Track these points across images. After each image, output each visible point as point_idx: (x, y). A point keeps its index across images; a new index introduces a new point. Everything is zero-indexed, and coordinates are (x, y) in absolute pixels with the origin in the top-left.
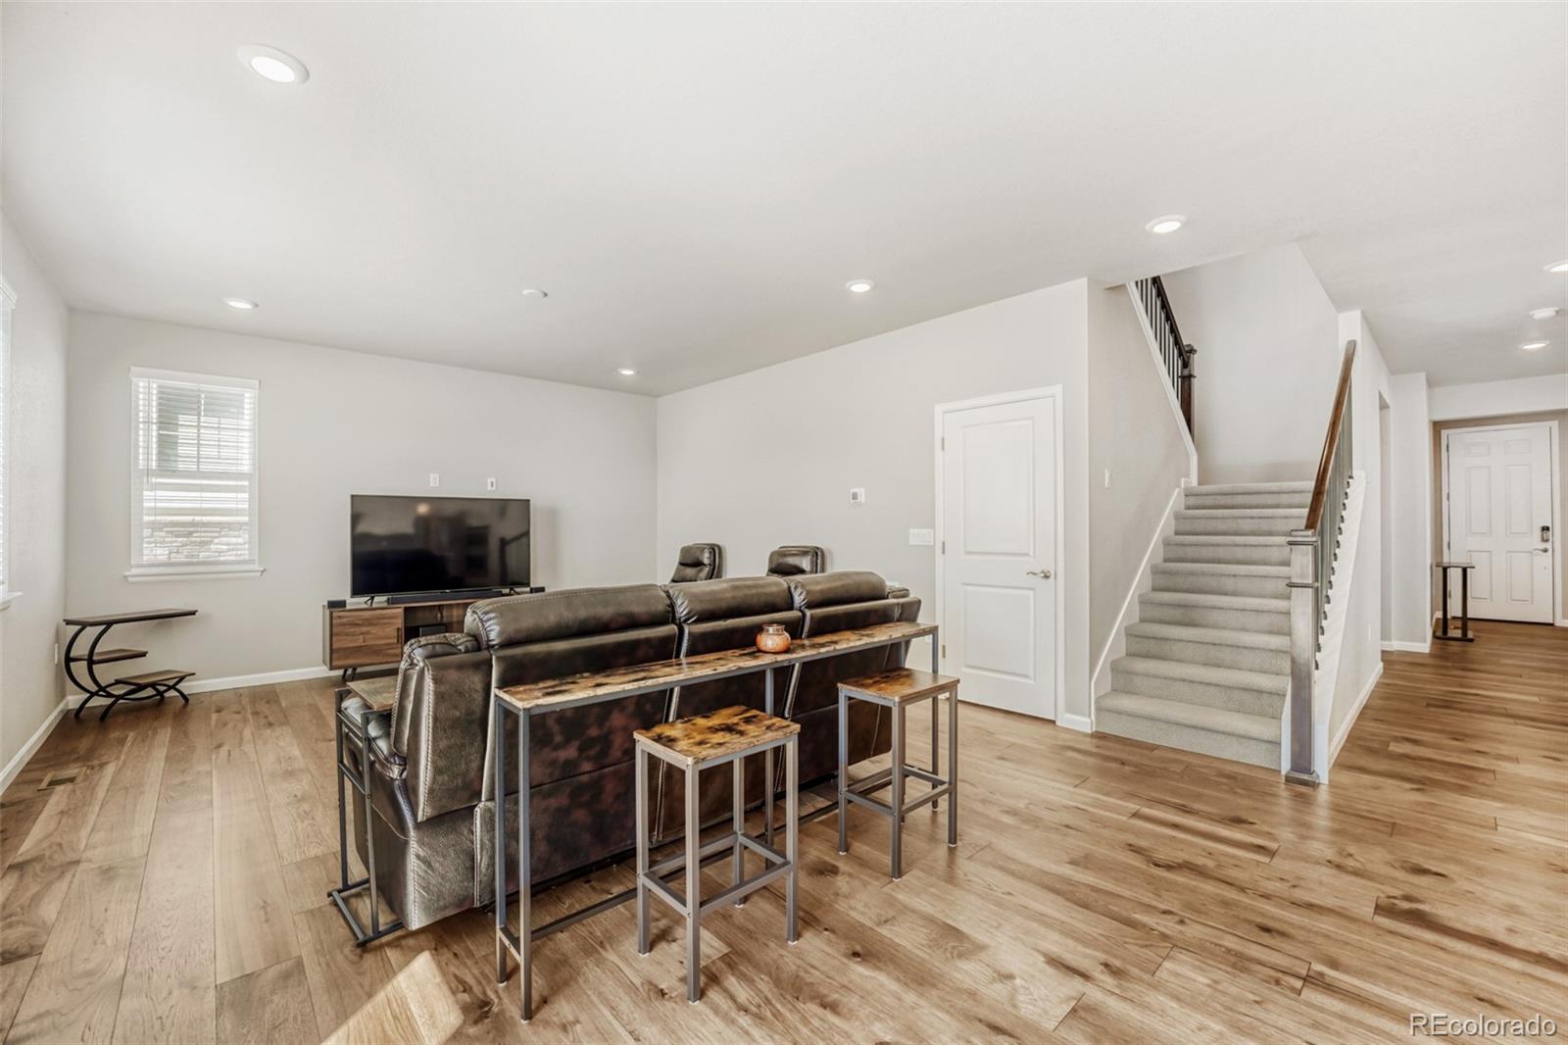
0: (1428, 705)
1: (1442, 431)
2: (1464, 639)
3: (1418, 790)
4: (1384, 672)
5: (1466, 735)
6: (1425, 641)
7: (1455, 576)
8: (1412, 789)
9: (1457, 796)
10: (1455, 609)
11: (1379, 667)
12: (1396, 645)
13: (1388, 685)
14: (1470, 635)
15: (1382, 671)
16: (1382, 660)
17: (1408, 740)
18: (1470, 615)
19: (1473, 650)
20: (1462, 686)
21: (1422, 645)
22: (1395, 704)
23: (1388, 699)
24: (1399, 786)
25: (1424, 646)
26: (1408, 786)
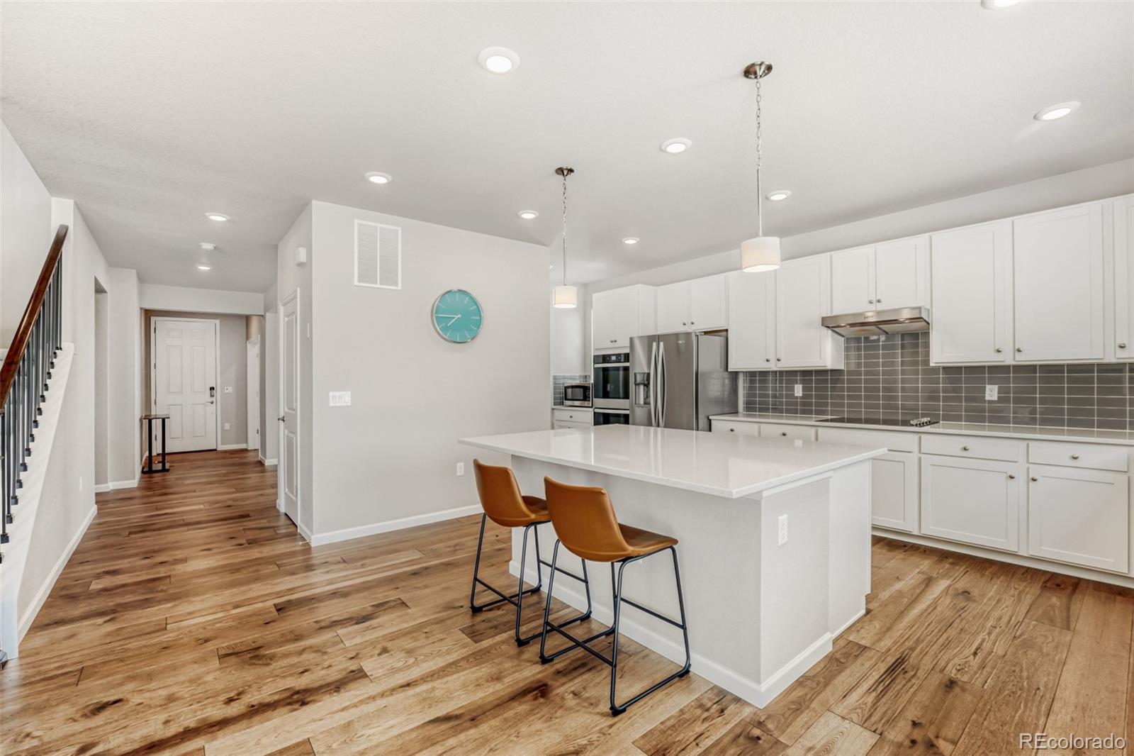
0: (130, 533)
1: (152, 318)
2: (164, 470)
3: (109, 621)
4: (98, 513)
5: (155, 551)
6: (134, 479)
7: (157, 425)
8: (105, 622)
9: (140, 611)
10: (157, 449)
11: (94, 509)
12: (111, 486)
13: (100, 524)
14: (167, 466)
15: (96, 512)
16: (97, 503)
17: (108, 573)
18: (167, 451)
19: (170, 477)
20: (157, 509)
21: (133, 481)
22: (105, 541)
23: (98, 538)
24: (93, 625)
25: (134, 482)
26: (101, 620)
